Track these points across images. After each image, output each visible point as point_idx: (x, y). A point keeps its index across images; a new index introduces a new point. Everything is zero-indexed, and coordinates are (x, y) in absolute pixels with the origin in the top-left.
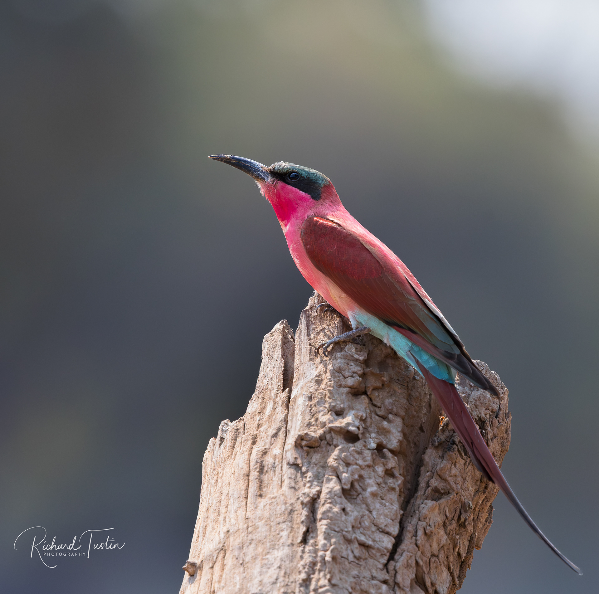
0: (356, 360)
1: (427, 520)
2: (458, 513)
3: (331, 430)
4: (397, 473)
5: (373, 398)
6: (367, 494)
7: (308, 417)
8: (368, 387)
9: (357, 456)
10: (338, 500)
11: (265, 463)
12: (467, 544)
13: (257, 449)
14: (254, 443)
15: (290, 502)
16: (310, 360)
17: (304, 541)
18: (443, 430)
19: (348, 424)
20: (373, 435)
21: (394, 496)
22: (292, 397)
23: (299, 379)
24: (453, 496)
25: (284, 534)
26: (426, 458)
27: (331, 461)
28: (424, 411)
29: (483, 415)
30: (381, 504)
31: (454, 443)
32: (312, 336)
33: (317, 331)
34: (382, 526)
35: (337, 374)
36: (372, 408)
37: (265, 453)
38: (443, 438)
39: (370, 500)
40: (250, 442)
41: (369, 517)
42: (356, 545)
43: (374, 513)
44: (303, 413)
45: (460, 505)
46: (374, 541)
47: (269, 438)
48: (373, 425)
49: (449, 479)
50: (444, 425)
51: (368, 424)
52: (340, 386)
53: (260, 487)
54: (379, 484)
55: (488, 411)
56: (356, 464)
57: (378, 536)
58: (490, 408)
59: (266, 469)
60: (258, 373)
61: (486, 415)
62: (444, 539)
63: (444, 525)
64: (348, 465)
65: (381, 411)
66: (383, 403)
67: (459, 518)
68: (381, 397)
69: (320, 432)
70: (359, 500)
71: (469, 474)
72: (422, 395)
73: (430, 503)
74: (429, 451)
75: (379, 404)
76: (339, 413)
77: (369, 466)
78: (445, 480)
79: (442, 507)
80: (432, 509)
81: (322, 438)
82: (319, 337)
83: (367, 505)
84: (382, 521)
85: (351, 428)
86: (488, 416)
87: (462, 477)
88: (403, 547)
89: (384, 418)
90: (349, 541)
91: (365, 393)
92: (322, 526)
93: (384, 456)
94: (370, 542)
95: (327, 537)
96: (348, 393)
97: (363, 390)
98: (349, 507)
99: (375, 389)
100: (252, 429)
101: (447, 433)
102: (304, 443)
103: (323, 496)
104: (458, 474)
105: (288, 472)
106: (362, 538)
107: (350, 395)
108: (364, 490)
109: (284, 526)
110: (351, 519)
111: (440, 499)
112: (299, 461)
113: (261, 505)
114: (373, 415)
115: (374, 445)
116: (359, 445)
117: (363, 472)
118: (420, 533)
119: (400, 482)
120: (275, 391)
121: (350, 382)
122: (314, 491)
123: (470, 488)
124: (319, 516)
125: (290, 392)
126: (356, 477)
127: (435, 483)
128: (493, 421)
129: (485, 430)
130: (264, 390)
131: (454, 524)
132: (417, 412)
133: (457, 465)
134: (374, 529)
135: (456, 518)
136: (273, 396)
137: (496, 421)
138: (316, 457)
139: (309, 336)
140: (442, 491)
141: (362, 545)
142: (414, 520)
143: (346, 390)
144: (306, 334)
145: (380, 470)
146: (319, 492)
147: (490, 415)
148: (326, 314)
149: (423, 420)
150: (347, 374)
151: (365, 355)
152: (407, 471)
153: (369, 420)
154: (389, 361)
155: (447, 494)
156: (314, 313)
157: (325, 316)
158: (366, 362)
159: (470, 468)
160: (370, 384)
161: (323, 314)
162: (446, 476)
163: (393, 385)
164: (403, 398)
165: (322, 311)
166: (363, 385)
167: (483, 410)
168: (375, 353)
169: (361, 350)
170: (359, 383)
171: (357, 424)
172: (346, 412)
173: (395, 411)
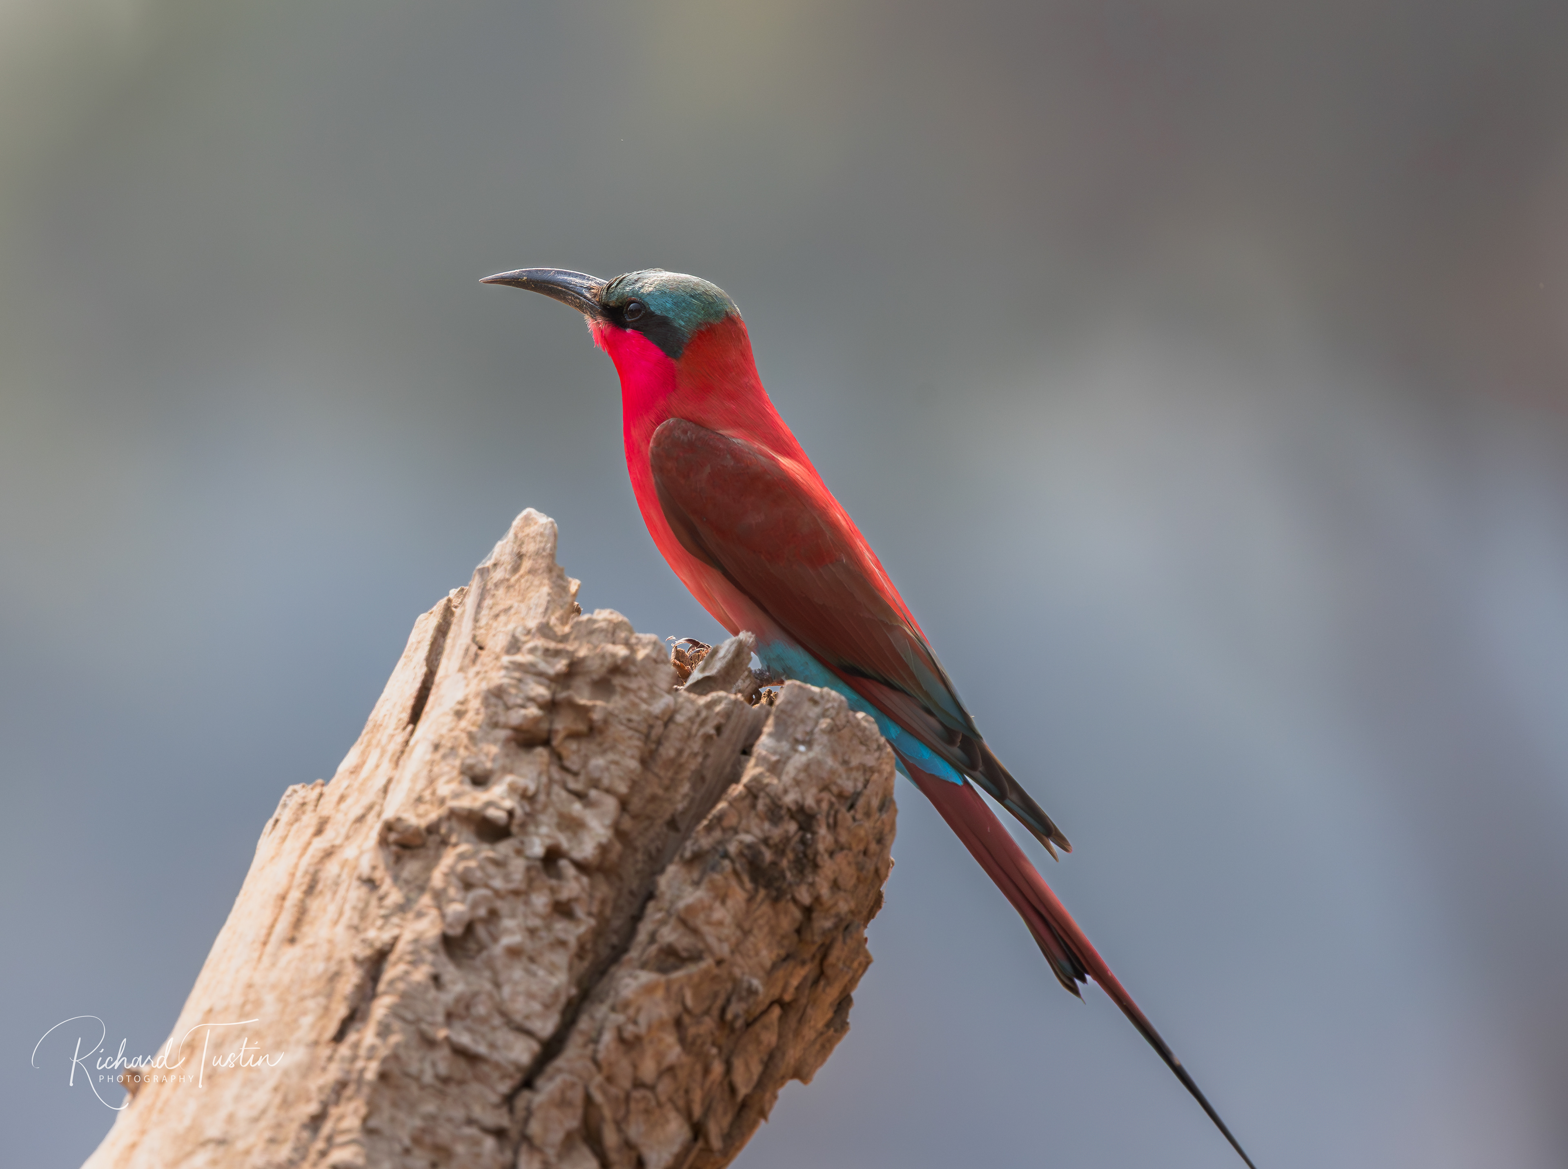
0: (540, 674)
1: (631, 1011)
2: (720, 1002)
3: (453, 814)
4: (580, 911)
5: (564, 753)
6: (497, 950)
7: (421, 784)
8: (557, 732)
9: (491, 869)
10: (429, 957)
11: (323, 875)
12: (756, 1069)
13: (320, 844)
14: (319, 832)
15: (338, 955)
16: (461, 669)
17: (339, 1037)
18: (709, 829)
19: (489, 804)
20: (544, 830)
21: (561, 958)
22: (412, 743)
23: (432, 708)
24: (707, 963)
25: (307, 1021)
26: (663, 882)
27: (437, 878)
28: (685, 788)
29: (810, 802)
30: (528, 971)
31: (726, 855)
32: (483, 622)
33: (496, 610)
34: (518, 1018)
35: (493, 700)
36: (556, 774)
37: (329, 854)
38: (705, 842)
39: (499, 964)
40: (311, 830)
41: (491, 996)
42: (445, 1052)
43: (506, 991)
44: (415, 779)
45: (729, 986)
46: (492, 1046)
47: (348, 824)
48: (551, 810)
49: (705, 929)
50: (715, 817)
51: (538, 806)
52: (495, 725)
53: (298, 923)
54: (532, 932)
55: (825, 795)
56: (487, 886)
57: (504, 1036)
58: (835, 789)
59: (320, 887)
60: (381, 691)
61: (819, 802)
62: (674, 1053)
63: (678, 1023)
64: (467, 885)
65: (577, 781)
66: (585, 764)
67: (723, 1011)
68: (583, 752)
69: (433, 815)
70: (478, 962)
71: (761, 922)
72: (686, 754)
73: (646, 977)
74: (671, 869)
75: (575, 767)
76: (480, 780)
77: (516, 893)
78: (695, 931)
79: (675, 987)
80: (649, 990)
81: (432, 829)
82: (495, 624)
83: (495, 972)
84: (519, 1007)
85: (492, 813)
86: (825, 806)
87: (739, 926)
88: (560, 1062)
89: (580, 796)
90: (429, 1043)
91: (546, 742)
92: (380, 1008)
93: (558, 875)
94: (482, 1049)
95: (384, 1031)
96: (507, 741)
97: (544, 735)
98: (450, 971)
99: (573, 736)
100: (327, 807)
101: (717, 834)
102: (393, 837)
103: (401, 947)
104: (728, 920)
105: (356, 893)
106: (465, 1039)
107: (513, 744)
108: (495, 939)
109: (311, 1004)
110: (447, 998)
111: (676, 968)
112: (378, 875)
113: (283, 961)
114: (556, 789)
115: (537, 849)
116: (504, 848)
117: (499, 904)
118: (608, 1037)
119: (582, 929)
120: (390, 731)
121: (516, 717)
122: (386, 936)
123: (764, 953)
124: (382, 987)
125: (412, 733)
126: (482, 912)
127: (669, 935)
128: (840, 816)
129: (814, 833)
130: (377, 727)
131: (709, 1023)
132: (667, 789)
133: (730, 903)
134: (497, 1021)
135: (715, 1012)
136: (384, 740)
137: (846, 816)
138: (412, 868)
139: (476, 620)
140: (685, 954)
141: (460, 1052)
142: (601, 1011)
143: (502, 734)
144: (472, 617)
145: (540, 901)
146: (396, 939)
147: (831, 805)
148: (522, 576)
149: (680, 807)
150: (511, 701)
151: (561, 665)
152: (616, 908)
153: (542, 798)
154: (617, 681)
155: (695, 957)
156: (498, 575)
157: (518, 580)
158: (566, 678)
159: (766, 908)
160: (562, 724)
161: (517, 576)
162: (699, 921)
163: (617, 730)
164: (633, 757)
165: (515, 569)
166: (545, 726)
167: (814, 791)
168: (589, 662)
169: (557, 653)
170: (536, 720)
171: (508, 804)
172: (494, 778)
173: (606, 782)
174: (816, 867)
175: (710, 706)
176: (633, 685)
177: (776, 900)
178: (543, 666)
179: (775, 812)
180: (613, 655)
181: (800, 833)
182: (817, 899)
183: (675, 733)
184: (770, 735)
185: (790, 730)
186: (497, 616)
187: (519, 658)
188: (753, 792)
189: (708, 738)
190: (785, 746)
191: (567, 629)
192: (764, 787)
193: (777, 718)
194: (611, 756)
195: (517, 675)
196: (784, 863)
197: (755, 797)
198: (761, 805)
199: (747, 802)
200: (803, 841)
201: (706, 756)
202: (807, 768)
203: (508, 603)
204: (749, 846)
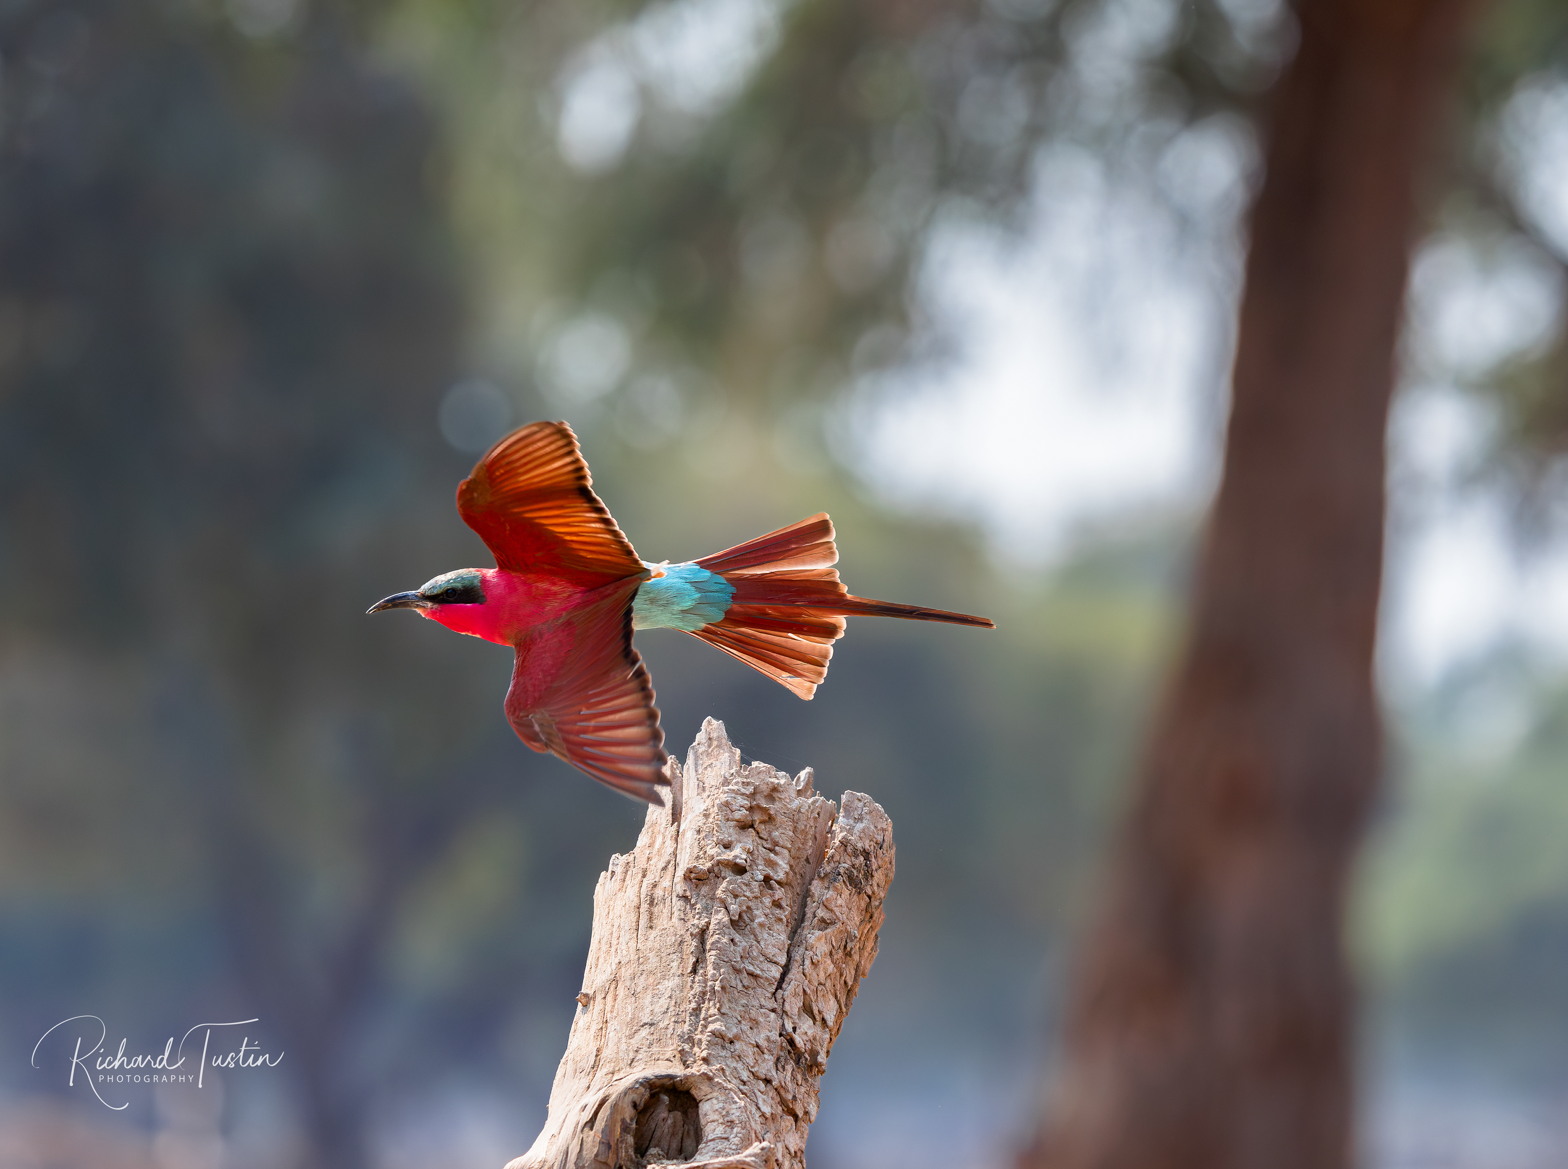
0: (743, 794)
1: (814, 949)
2: (844, 943)
3: (719, 863)
4: (784, 904)
5: (761, 830)
6: (755, 925)
7: (696, 850)
8: (755, 821)
9: (744, 888)
10: (727, 931)
11: (655, 896)
12: (853, 972)
13: (647, 881)
14: (644, 876)
15: (680, 932)
16: (698, 794)
17: (694, 971)
18: (829, 862)
19: (736, 857)
20: (760, 867)
21: (780, 927)
22: (680, 831)
23: (687, 813)
24: (839, 925)
25: (675, 964)
26: (812, 888)
27: (719, 893)
28: (810, 843)
29: (867, 847)
30: (769, 934)
31: (839, 874)
32: (700, 772)
33: (705, 766)
34: (770, 956)
35: (723, 808)
36: (759, 841)
37: (655, 885)
38: (828, 869)
39: (758, 931)
40: (640, 875)
41: (757, 947)
42: (745, 974)
43: (762, 943)
44: (691, 847)
45: (846, 934)
46: (762, 970)
47: (659, 871)
48: (760, 858)
49: (835, 909)
50: (829, 856)
51: (755, 857)
52: (728, 820)
53: (651, 919)
54: (767, 915)
55: (872, 843)
56: (744, 896)
57: (766, 966)
58: (874, 840)
59: (656, 901)
61: (870, 846)
62: (831, 968)
63: (831, 954)
64: (736, 896)
65: (767, 843)
66: (770, 835)
67: (845, 947)
68: (769, 829)
69: (709, 864)
70: (747, 931)
71: (854, 904)
72: (808, 827)
73: (818, 933)
74: (815, 882)
75: (765, 837)
76: (727, 846)
77: (756, 898)
78: (832, 911)
79: (828, 937)
80: (819, 939)
81: (710, 871)
82: (706, 772)
83: (755, 936)
84: (771, 951)
85: (738, 861)
87: (847, 907)
88: (790, 975)
89: (770, 850)
90: (738, 971)
91: (752, 826)
92: (711, 957)
93: (771, 888)
94: (758, 972)
95: (717, 967)
96: (735, 826)
97: (750, 823)
98: (737, 938)
99: (763, 822)
100: (642, 863)
101: (832, 864)
102: (693, 875)
103: (711, 927)
104: (844, 903)
105: (678, 904)
106: (751, 968)
107: (737, 828)
108: (753, 921)
109: (674, 956)
110: (740, 949)
111: (826, 928)
112: (688, 894)
113: (652, 937)
114: (760, 848)
115: (761, 877)
116: (747, 877)
117: (750, 904)
118: (807, 962)
119: (787, 913)
120: (664, 825)
121: (737, 815)
122: (703, 922)
123: (856, 918)
124: (708, 947)
125: (679, 826)
126: (744, 908)
127: (821, 913)
128: (878, 852)
130: (654, 824)
131: (841, 953)
132: (803, 844)
133: (843, 896)
134: (762, 959)
135: (842, 948)
136: (662, 830)
137: (880, 852)
138: (704, 890)
139: (696, 771)
140: (828, 921)
141: (751, 974)
142: (801, 950)
143: (733, 823)
144: (694, 770)
145: (767, 901)
146: (708, 923)
147: (875, 847)
148: (714, 749)
149: (809, 852)
150: (734, 808)
151: (751, 789)
152: (794, 902)
153: (756, 852)
154: (776, 795)
155: (833, 923)
156: (702, 749)
157: (712, 751)
158: (753, 795)
159: (855, 897)
160: (757, 817)
161: (711, 749)
162: (832, 906)
163: (780, 818)
164: (790, 830)
165: (709, 746)
166: (749, 818)
167: (868, 841)
168: (761, 787)
169: (748, 784)
170: (746, 816)
171: (744, 856)
172: (734, 845)
173: (781, 843)
174: (872, 876)
175: (815, 802)
176: (783, 797)
177: (859, 893)
178: (743, 790)
179: (855, 853)
180: (772, 783)
181: (865, 861)
182: (873, 893)
183: (803, 818)
184: (843, 817)
185: (852, 814)
186: (706, 768)
187: (730, 787)
188: (844, 844)
189: (815, 818)
190: (851, 822)
191: (747, 773)
192: (848, 841)
193: (845, 809)
194: (781, 830)
195: (733, 795)
196: (861, 876)
197: (846, 846)
198: (849, 849)
199: (842, 848)
200: (866, 865)
201: (816, 827)
202: (863, 831)
203: (710, 762)
204: (847, 869)
